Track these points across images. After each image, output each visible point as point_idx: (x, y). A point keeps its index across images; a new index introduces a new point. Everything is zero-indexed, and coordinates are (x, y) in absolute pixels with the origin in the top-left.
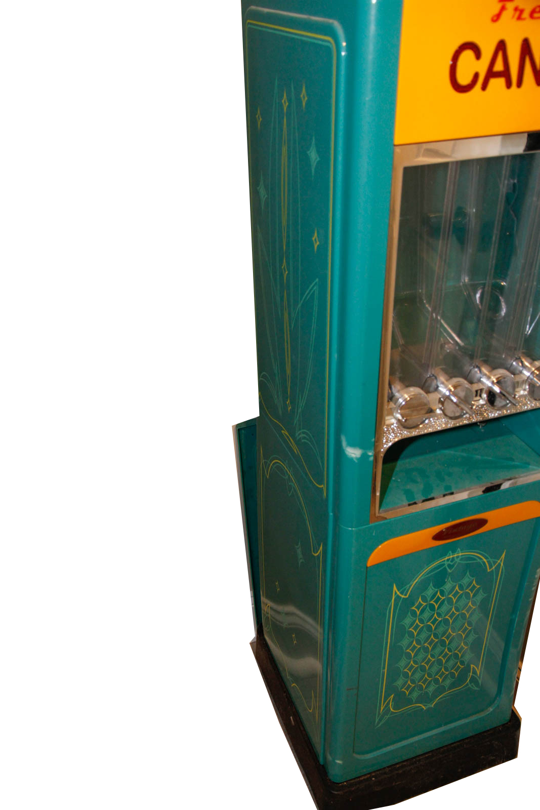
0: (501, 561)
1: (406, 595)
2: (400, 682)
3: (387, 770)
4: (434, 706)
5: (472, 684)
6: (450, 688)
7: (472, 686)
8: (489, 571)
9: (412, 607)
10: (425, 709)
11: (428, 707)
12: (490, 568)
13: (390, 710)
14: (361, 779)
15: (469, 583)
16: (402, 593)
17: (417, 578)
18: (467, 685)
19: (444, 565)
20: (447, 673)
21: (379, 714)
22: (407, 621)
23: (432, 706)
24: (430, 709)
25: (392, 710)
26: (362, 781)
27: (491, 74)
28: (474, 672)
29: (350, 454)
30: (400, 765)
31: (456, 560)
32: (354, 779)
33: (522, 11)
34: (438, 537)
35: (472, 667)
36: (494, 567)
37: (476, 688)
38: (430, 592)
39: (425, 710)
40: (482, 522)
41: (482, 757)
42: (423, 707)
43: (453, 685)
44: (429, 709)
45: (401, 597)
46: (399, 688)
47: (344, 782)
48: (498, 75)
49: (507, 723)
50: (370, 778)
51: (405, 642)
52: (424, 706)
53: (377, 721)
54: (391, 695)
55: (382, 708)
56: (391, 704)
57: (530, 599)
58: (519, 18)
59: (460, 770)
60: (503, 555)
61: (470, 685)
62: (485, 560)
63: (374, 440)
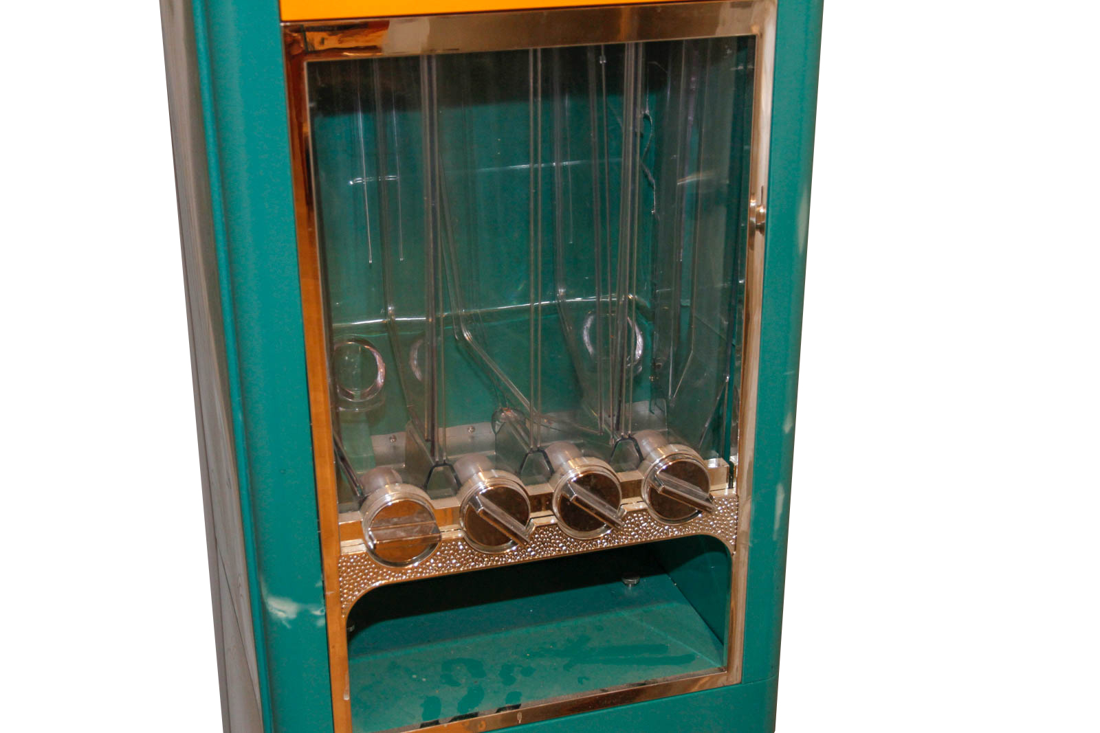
29: (274, 612)
63: (320, 584)
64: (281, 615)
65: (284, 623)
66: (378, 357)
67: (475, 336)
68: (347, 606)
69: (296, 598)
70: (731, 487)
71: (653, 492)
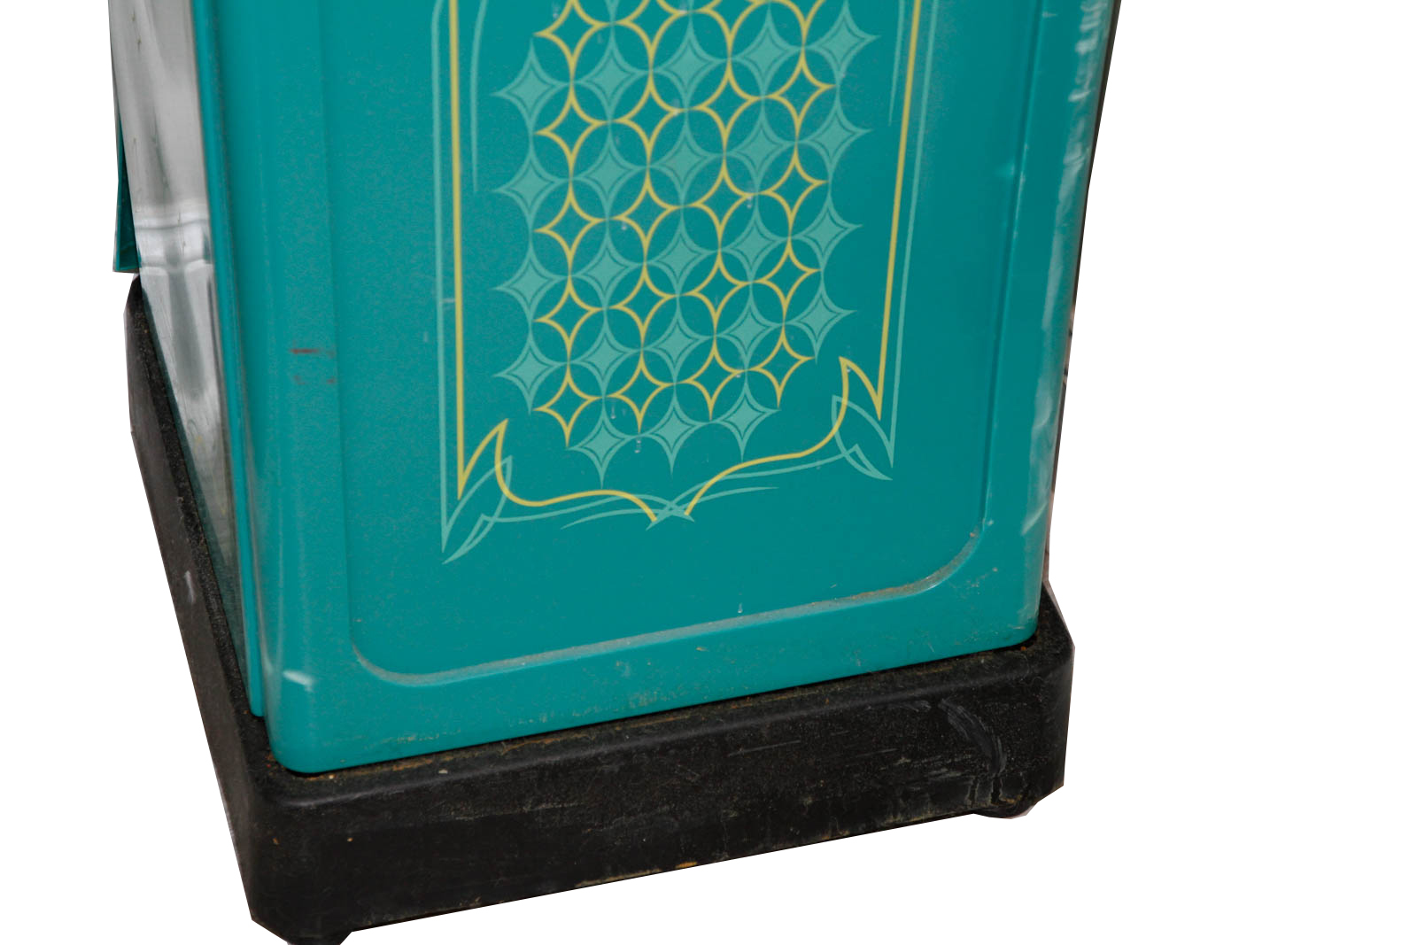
2: (528, 370)
3: (506, 749)
4: (695, 511)
5: (856, 448)
6: (753, 451)
7: (854, 455)
9: (541, 28)
10: (654, 519)
11: (666, 513)
13: (500, 493)
14: (395, 768)
18: (832, 448)
20: (736, 373)
21: (452, 502)
22: (529, 89)
23: (687, 513)
24: (673, 521)
25: (506, 491)
26: (398, 773)
28: (859, 394)
30: (559, 740)
32: (370, 766)
35: (844, 371)
37: (874, 473)
39: (656, 527)
41: (903, 760)
42: (648, 511)
43: (763, 440)
44: (670, 525)
46: (529, 399)
47: (326, 773)
49: (1017, 647)
50: (432, 771)
51: (528, 186)
52: (651, 504)
53: (446, 530)
54: (497, 422)
55: (462, 478)
56: (498, 466)
59: (809, 801)
61: (845, 454)
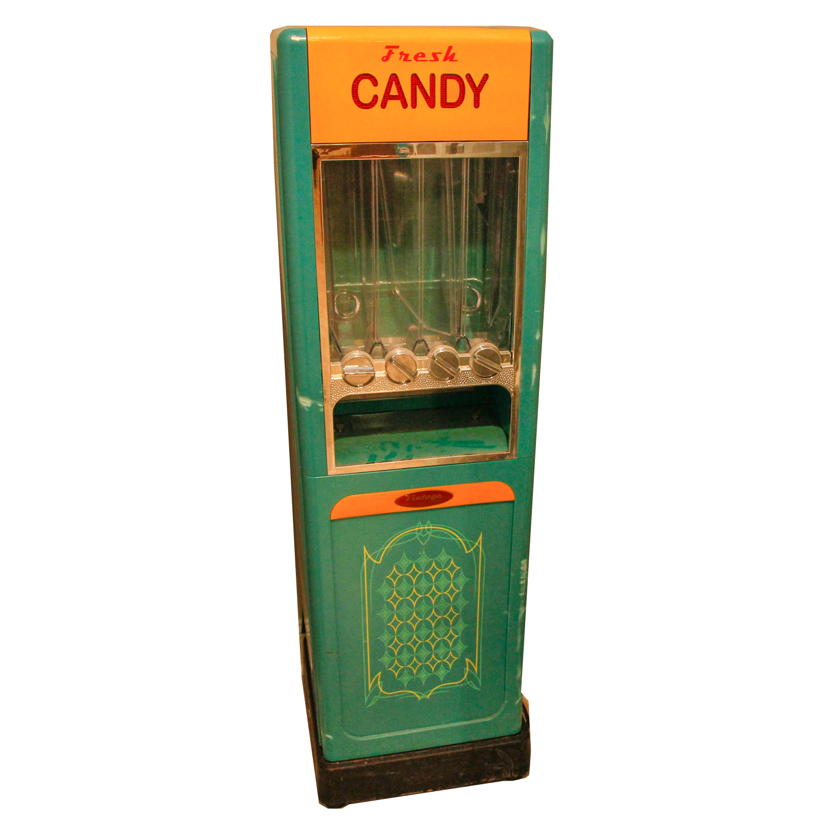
0: (479, 543)
1: (378, 560)
2: (386, 659)
4: (430, 697)
5: (471, 681)
6: (444, 682)
7: (471, 683)
8: (467, 552)
9: (387, 576)
10: (420, 698)
11: (423, 697)
12: (468, 550)
13: (379, 690)
14: (354, 762)
15: (447, 562)
16: (374, 557)
17: (388, 543)
18: (465, 681)
19: (415, 535)
20: (439, 661)
21: (368, 692)
22: (384, 590)
23: (428, 697)
25: (381, 690)
27: (387, 97)
28: (471, 668)
29: (301, 403)
31: (428, 533)
33: (407, 55)
34: (401, 501)
35: (467, 662)
36: (472, 549)
37: (476, 688)
38: (404, 562)
39: (420, 700)
40: (447, 496)
41: (486, 764)
42: (418, 696)
43: (448, 678)
44: (424, 700)
45: (373, 562)
46: (386, 667)
47: (337, 762)
48: (394, 98)
49: (516, 735)
50: (363, 762)
51: (384, 614)
53: (366, 700)
54: (378, 672)
55: (370, 686)
56: (379, 683)
57: (521, 595)
58: (405, 59)
60: (481, 537)
61: (468, 683)
62: (460, 539)
63: (322, 392)
64: (304, 405)
65: (306, 408)
66: (357, 299)
67: (401, 292)
68: (334, 403)
69: (312, 398)
70: (511, 364)
71: (474, 363)
